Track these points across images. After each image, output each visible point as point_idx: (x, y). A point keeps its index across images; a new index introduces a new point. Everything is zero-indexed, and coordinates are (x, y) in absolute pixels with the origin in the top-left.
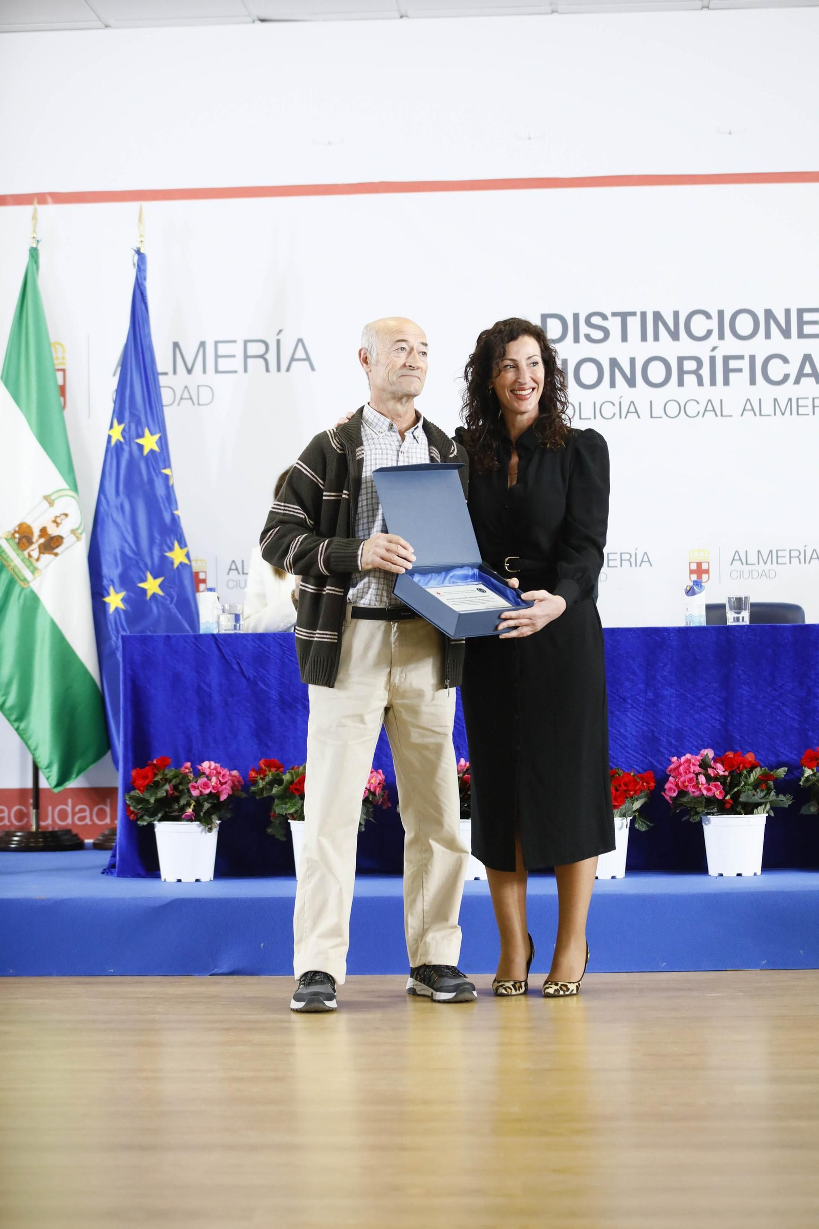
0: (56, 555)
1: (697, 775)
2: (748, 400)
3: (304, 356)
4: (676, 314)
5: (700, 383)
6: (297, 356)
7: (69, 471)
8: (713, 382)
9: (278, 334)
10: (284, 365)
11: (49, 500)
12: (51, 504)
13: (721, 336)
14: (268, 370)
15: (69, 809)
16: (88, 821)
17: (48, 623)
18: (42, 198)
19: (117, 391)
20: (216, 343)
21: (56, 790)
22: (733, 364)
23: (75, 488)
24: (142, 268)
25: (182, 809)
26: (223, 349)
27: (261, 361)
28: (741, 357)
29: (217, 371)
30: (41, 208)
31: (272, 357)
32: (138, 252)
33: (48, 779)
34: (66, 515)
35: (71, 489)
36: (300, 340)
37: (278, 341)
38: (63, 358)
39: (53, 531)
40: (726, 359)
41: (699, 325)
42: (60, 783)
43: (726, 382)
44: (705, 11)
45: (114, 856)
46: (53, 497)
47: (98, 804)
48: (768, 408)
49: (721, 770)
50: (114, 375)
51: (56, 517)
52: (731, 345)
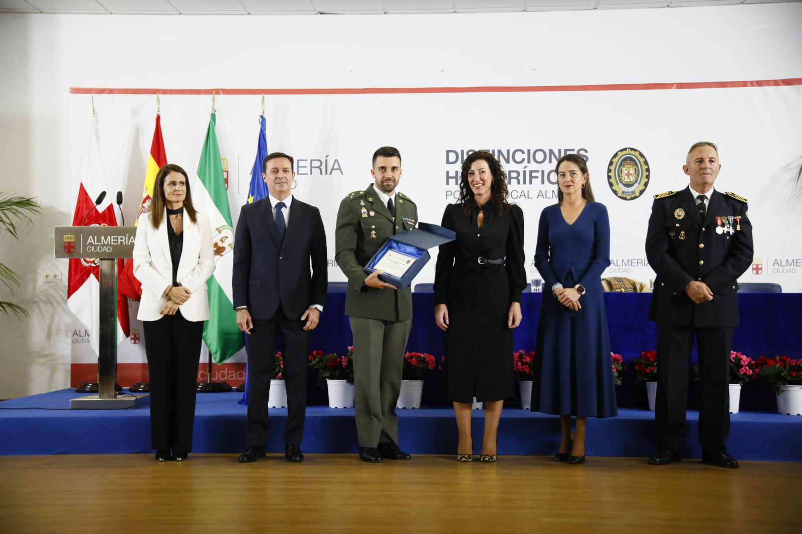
0: (222, 255)
1: (517, 362)
2: (541, 191)
3: (338, 168)
4: (508, 151)
5: (519, 183)
6: (334, 168)
7: (228, 217)
8: (525, 183)
9: (326, 157)
10: (329, 172)
11: (219, 230)
12: (220, 232)
13: (529, 162)
14: (321, 174)
15: (226, 373)
16: (235, 378)
17: (217, 286)
18: (217, 92)
19: (251, 182)
20: (298, 161)
21: (219, 364)
22: (534, 174)
23: (231, 225)
24: (264, 124)
25: (277, 374)
26: (301, 164)
27: (318, 169)
28: (538, 171)
29: (298, 174)
30: (216, 96)
31: (323, 167)
32: (262, 117)
33: (215, 359)
34: (227, 238)
35: (229, 226)
36: (336, 160)
37: (326, 161)
38: (227, 166)
39: (220, 244)
40: (531, 172)
41: (519, 156)
42: (221, 360)
43: (531, 183)
44: (525, 12)
45: (244, 396)
46: (220, 229)
47: (238, 371)
48: (549, 194)
49: (528, 360)
50: (251, 174)
51: (222, 238)
52: (533, 166)
